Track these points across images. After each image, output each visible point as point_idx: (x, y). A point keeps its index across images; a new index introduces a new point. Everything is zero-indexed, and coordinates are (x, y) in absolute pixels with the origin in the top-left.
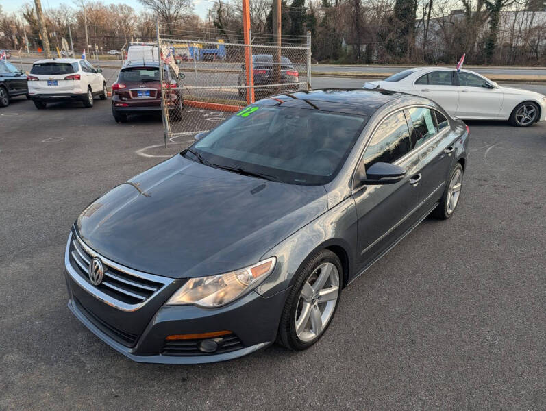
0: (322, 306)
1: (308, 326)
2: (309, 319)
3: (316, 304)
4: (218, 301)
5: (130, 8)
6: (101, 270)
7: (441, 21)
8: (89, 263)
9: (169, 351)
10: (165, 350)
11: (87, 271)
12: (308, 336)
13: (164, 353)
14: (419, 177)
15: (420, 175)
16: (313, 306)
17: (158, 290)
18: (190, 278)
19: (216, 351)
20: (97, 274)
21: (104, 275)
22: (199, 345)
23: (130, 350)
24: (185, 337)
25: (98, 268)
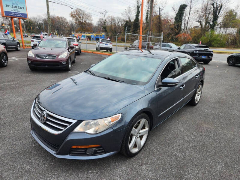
0: (141, 137)
1: (135, 146)
2: (136, 143)
3: (138, 136)
4: (95, 131)
5: (65, 18)
6: (45, 116)
7: (191, 30)
8: (41, 113)
9: (72, 153)
10: (71, 153)
11: (40, 117)
12: (135, 150)
13: (70, 154)
14: (184, 86)
15: (184, 85)
16: (137, 137)
17: (69, 125)
18: (84, 120)
19: (93, 154)
20: (44, 118)
21: (47, 118)
22: (86, 151)
23: (55, 152)
24: (80, 147)
25: (44, 115)
